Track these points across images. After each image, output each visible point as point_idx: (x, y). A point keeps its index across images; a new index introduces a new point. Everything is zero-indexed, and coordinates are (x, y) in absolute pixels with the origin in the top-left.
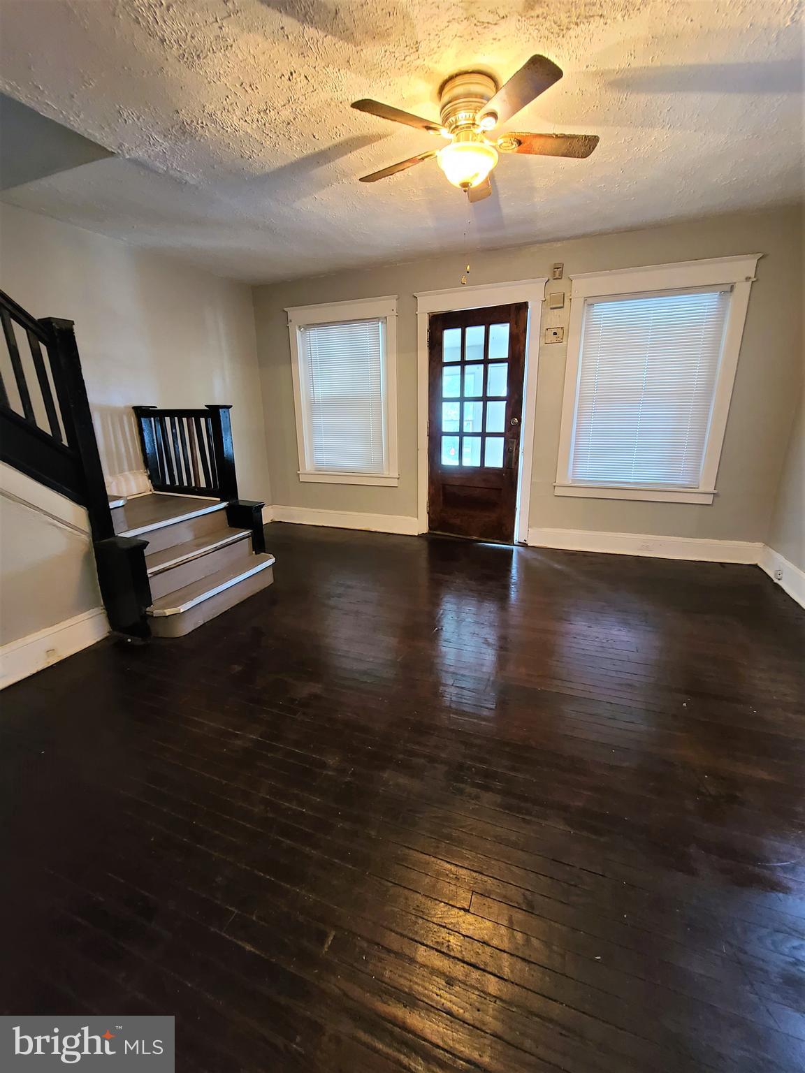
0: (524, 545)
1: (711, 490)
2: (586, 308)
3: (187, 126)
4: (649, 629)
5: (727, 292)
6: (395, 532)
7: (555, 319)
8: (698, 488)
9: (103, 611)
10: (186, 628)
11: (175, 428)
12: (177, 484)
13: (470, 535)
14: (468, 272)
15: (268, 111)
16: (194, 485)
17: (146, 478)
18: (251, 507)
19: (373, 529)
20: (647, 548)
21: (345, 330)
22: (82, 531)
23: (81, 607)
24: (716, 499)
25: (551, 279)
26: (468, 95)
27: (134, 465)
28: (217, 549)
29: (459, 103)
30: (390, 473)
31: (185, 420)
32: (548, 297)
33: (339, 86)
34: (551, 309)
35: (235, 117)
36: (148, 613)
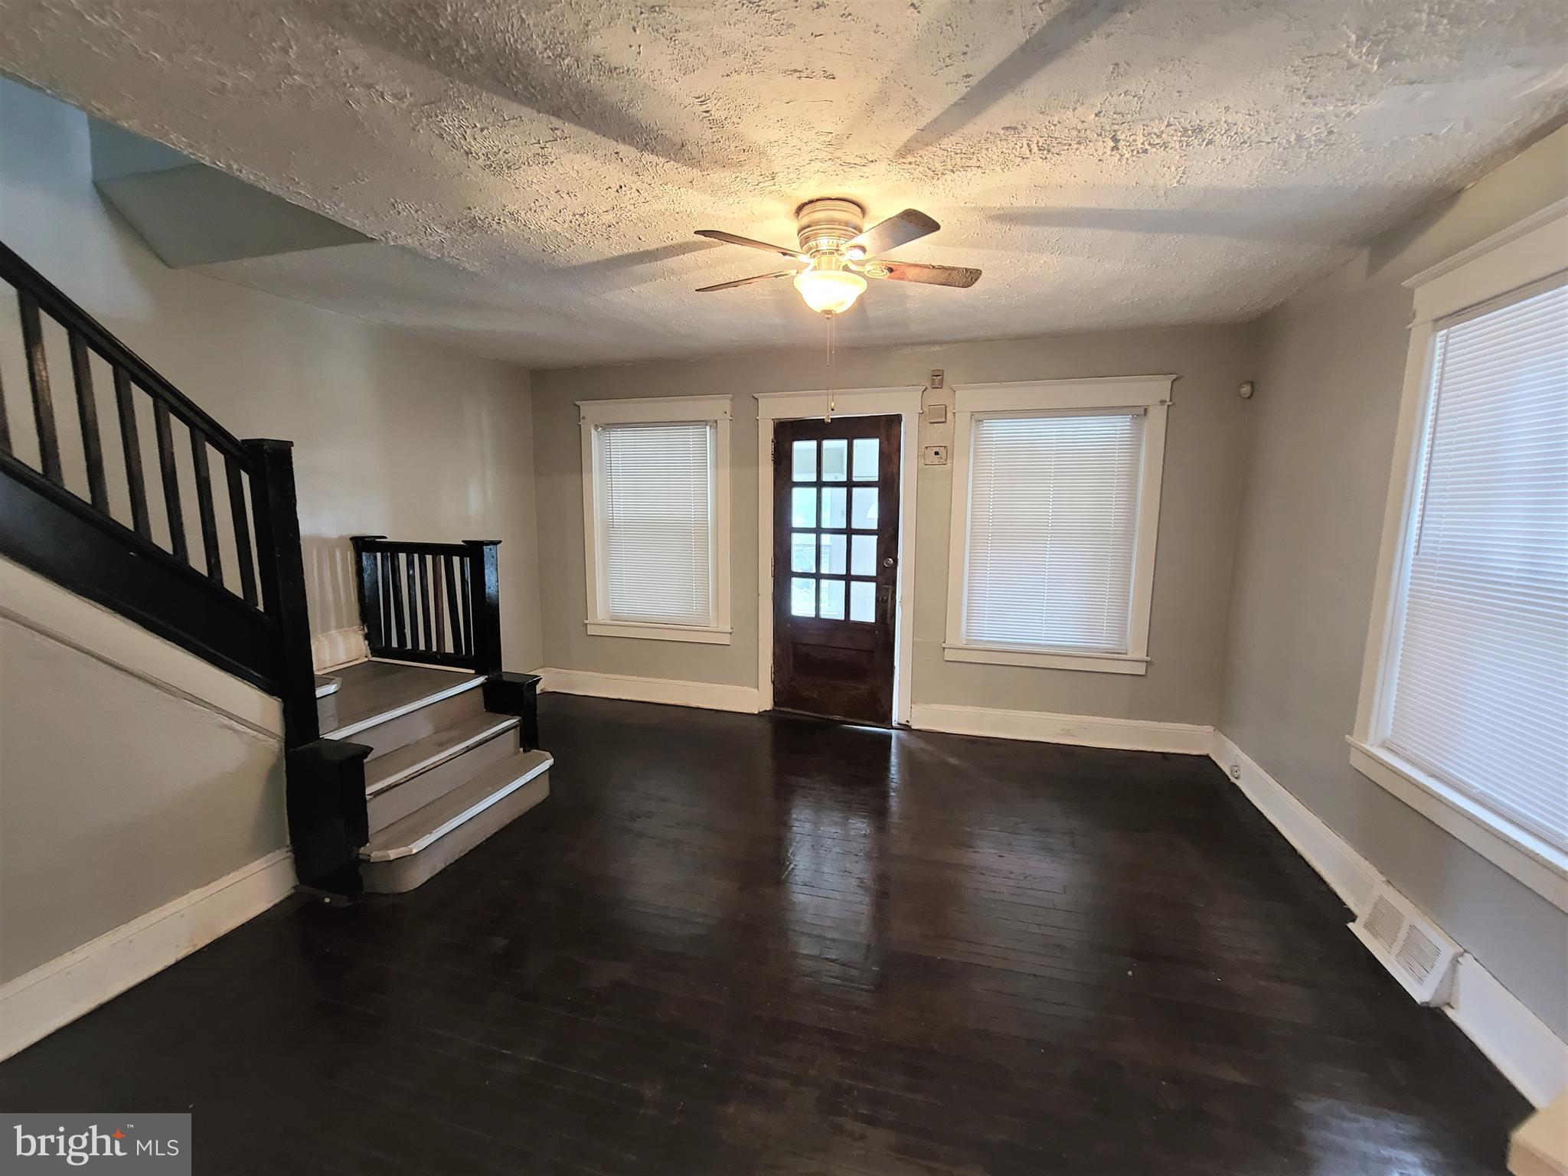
0: (905, 727)
1: (1143, 656)
2: (973, 424)
3: (479, 221)
4: (1078, 856)
5: (1141, 415)
6: (725, 709)
7: (936, 435)
8: (1126, 654)
9: (289, 854)
10: (418, 877)
11: (413, 569)
12: (409, 646)
13: (833, 714)
14: (833, 410)
15: (585, 215)
16: (434, 649)
17: (361, 638)
18: (522, 684)
19: (694, 705)
20: (1068, 733)
21: (660, 433)
22: (272, 735)
23: (257, 850)
24: (1149, 668)
25: (929, 388)
26: (832, 221)
27: (345, 621)
28: (468, 749)
29: (820, 229)
30: (719, 626)
31: (429, 558)
32: (926, 409)
33: (677, 200)
34: (931, 423)
35: (542, 217)
36: (361, 857)
